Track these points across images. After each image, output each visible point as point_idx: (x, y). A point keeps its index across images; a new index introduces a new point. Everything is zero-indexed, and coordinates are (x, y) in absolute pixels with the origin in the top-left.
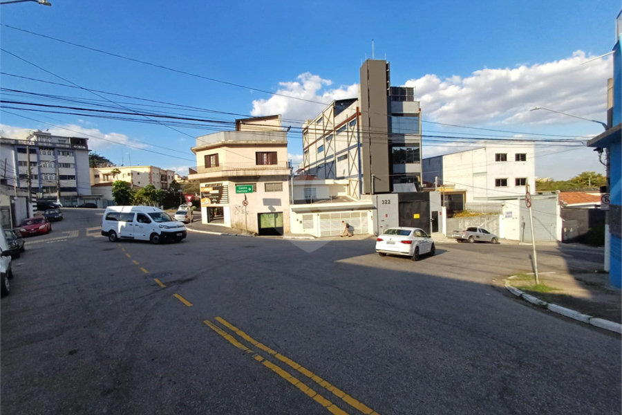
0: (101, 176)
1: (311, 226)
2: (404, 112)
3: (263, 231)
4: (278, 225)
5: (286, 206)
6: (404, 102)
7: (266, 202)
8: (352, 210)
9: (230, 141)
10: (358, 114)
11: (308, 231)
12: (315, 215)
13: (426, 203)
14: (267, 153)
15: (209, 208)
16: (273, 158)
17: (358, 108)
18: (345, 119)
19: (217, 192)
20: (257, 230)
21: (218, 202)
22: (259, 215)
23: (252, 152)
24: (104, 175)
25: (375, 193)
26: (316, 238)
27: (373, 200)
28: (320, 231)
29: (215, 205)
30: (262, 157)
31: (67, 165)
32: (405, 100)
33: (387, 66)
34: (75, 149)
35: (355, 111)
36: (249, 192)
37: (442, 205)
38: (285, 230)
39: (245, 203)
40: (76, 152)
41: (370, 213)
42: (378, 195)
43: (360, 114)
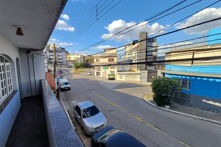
0: (68, 58)
1: (122, 78)
2: (153, 46)
3: (110, 79)
4: (114, 77)
5: (116, 73)
6: (153, 43)
7: (111, 72)
8: (134, 74)
9: (102, 56)
10: (138, 47)
11: (121, 79)
12: (123, 75)
13: (156, 73)
14: (112, 59)
15: (97, 72)
16: (113, 60)
17: (138, 45)
18: (135, 47)
19: (99, 68)
20: (108, 79)
21: (99, 71)
22: (109, 74)
23: (108, 59)
24: (68, 57)
25: (141, 70)
26: (123, 81)
27: (140, 72)
28: (124, 79)
29: (98, 71)
30: (110, 60)
31: (60, 56)
32: (154, 42)
33: (147, 33)
34: (62, 51)
35: (137, 46)
36: (106, 69)
37: (161, 74)
38: (115, 79)
39: (105, 72)
40: (62, 52)
41: (139, 76)
42: (142, 71)
43: (139, 47)
